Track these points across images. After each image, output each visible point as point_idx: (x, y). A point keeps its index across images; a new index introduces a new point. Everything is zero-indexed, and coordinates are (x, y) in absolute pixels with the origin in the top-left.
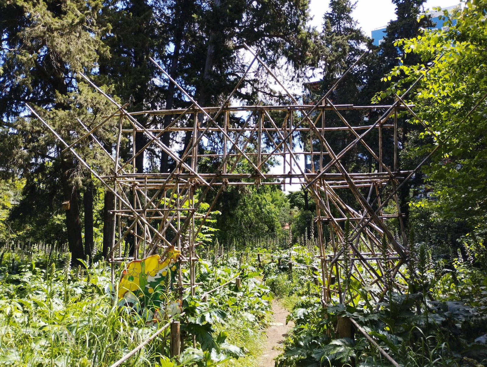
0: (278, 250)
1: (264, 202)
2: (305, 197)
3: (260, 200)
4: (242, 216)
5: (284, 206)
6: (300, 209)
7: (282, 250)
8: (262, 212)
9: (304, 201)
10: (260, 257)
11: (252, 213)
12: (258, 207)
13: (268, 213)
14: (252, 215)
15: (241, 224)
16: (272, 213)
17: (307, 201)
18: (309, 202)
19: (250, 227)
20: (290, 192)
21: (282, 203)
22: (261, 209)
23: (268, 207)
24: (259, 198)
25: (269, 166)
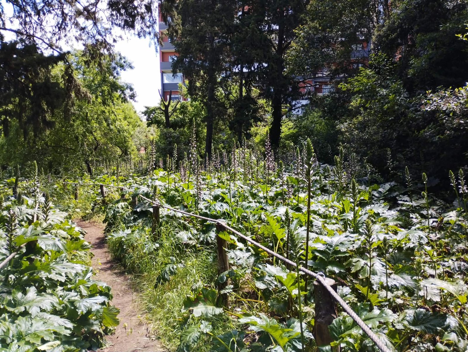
0: (133, 177)
1: (112, 117)
2: (166, 112)
3: (108, 114)
4: (84, 136)
5: (139, 126)
6: (158, 127)
7: (138, 177)
8: (111, 130)
9: (164, 118)
10: (105, 189)
11: (98, 132)
12: (105, 124)
13: (119, 131)
14: (98, 134)
15: (82, 145)
16: (124, 131)
17: (167, 117)
18: (170, 119)
19: (95, 149)
20: (146, 107)
21: (137, 122)
22: (108, 125)
23: (118, 123)
24: (106, 111)
25: (119, 69)
